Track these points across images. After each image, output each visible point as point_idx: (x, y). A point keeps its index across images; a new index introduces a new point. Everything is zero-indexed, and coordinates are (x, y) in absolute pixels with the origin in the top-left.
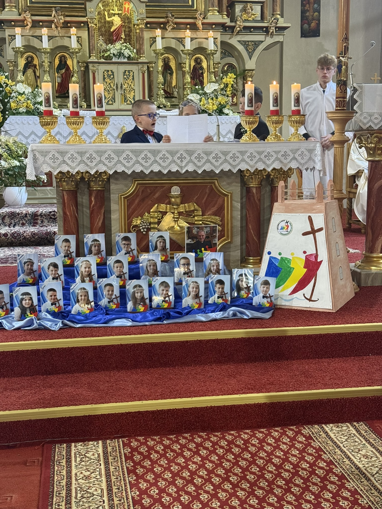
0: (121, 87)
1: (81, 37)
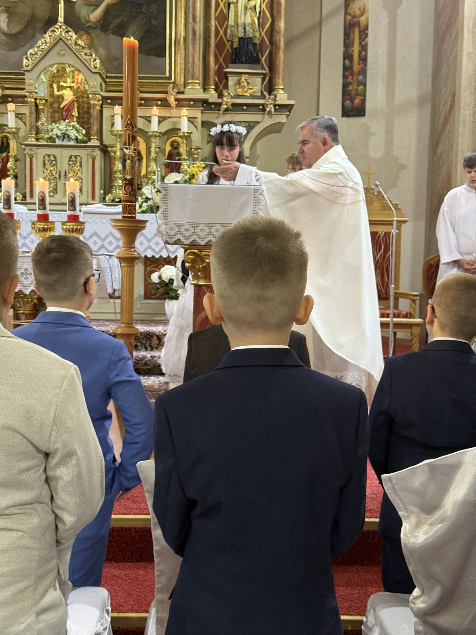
0: (66, 175)
1: (25, 114)
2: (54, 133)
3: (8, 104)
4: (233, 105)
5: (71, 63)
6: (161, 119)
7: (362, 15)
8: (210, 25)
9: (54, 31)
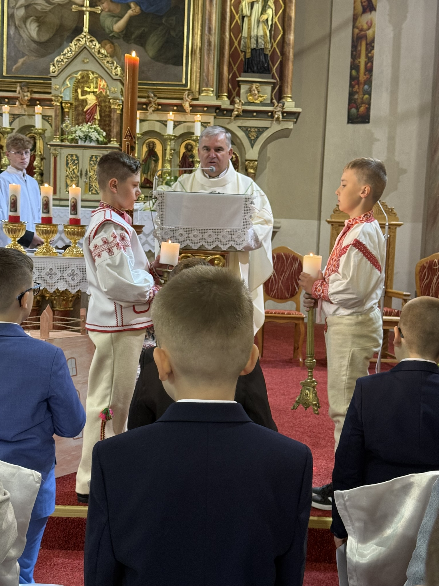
0: (86, 174)
1: (51, 116)
2: (77, 135)
3: (36, 107)
4: (244, 111)
5: (94, 70)
6: (176, 124)
7: (369, 29)
8: (224, 37)
9: (79, 40)
